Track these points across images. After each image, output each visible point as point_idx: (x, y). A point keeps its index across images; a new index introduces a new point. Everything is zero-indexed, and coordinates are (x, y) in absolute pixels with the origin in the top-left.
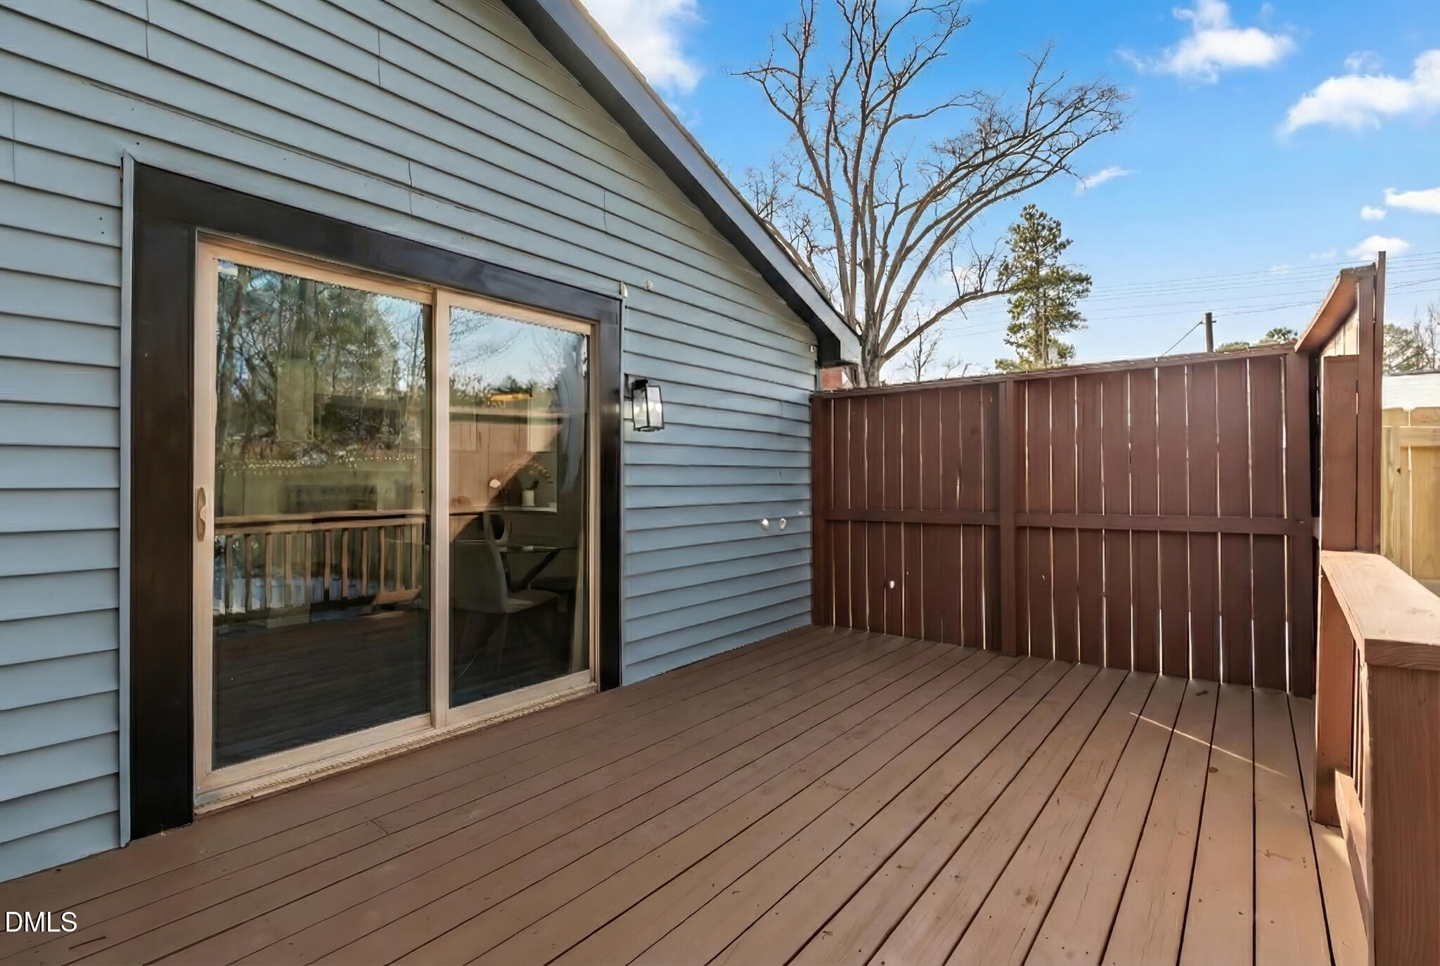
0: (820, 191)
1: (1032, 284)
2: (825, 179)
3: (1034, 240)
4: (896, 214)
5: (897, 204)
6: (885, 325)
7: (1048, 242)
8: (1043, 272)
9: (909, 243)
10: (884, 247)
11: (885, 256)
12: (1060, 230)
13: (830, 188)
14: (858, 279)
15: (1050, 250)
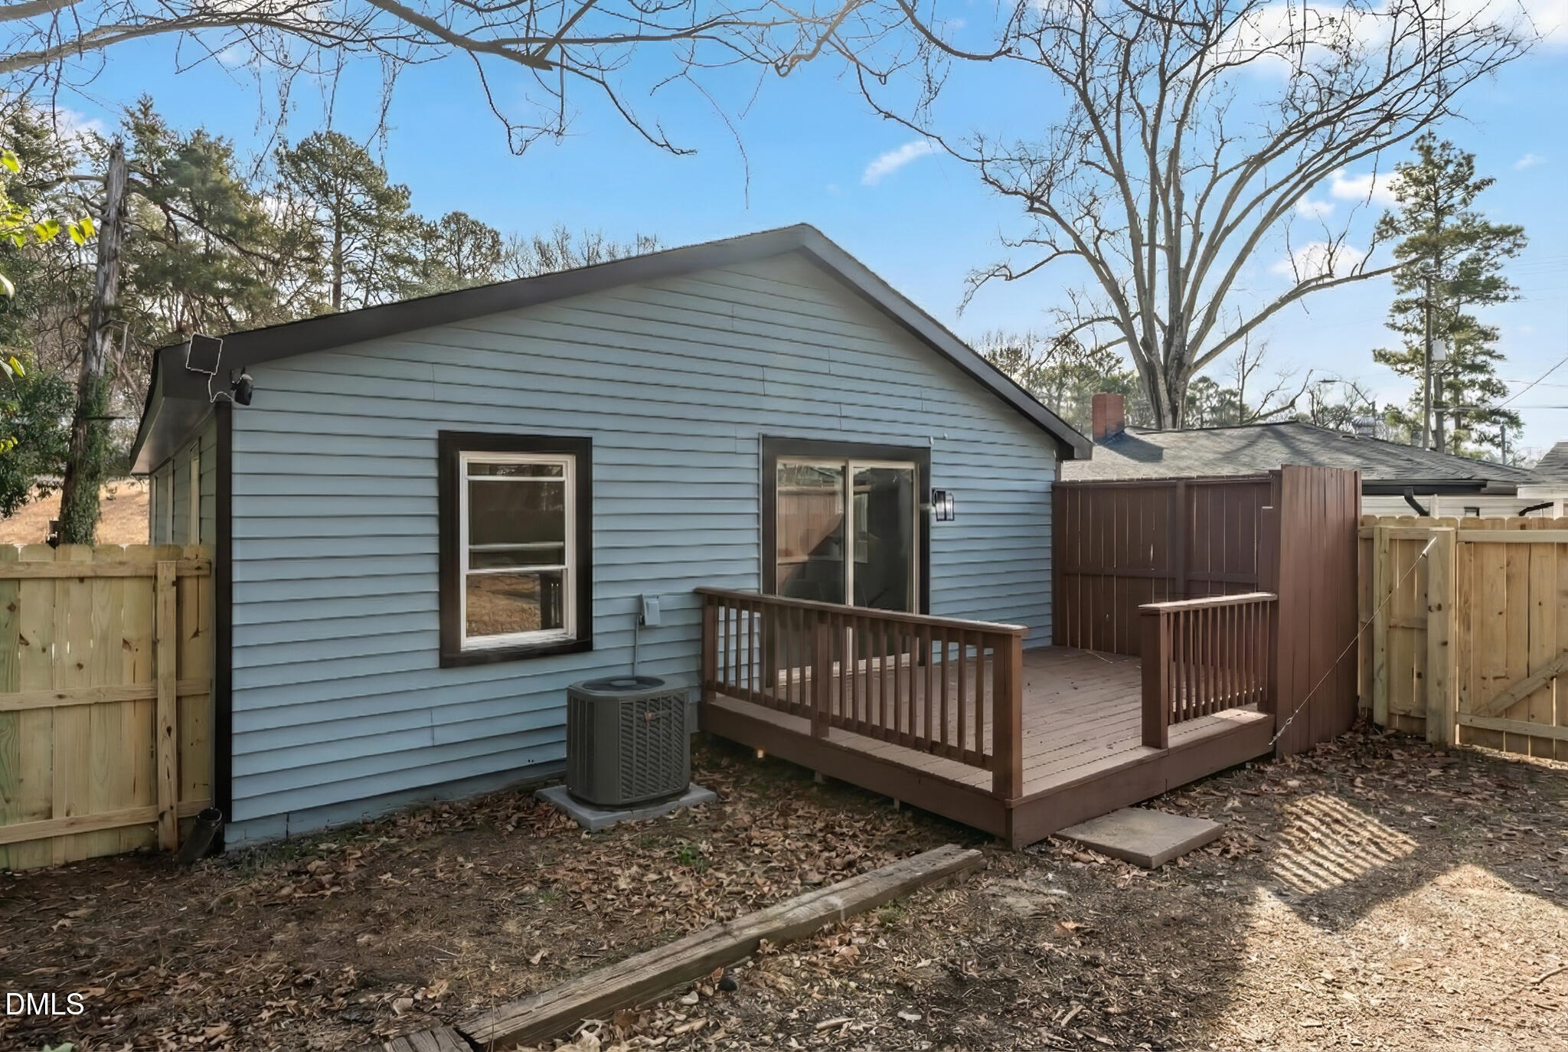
0: (1109, 168)
1: (1431, 245)
2: (1114, 151)
3: (1432, 180)
4: (1215, 180)
5: (1215, 167)
6: (1194, 326)
7: (1458, 180)
8: (1450, 222)
9: (1229, 221)
10: (1196, 226)
11: (1198, 236)
12: (1471, 168)
13: (1121, 163)
14: (1158, 267)
15: (1459, 194)
